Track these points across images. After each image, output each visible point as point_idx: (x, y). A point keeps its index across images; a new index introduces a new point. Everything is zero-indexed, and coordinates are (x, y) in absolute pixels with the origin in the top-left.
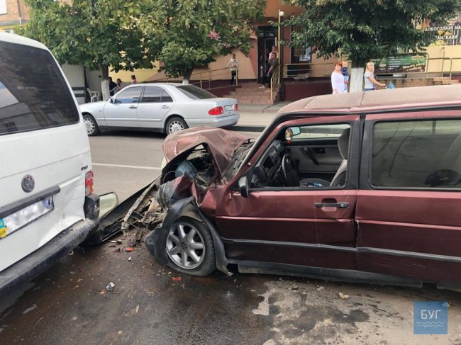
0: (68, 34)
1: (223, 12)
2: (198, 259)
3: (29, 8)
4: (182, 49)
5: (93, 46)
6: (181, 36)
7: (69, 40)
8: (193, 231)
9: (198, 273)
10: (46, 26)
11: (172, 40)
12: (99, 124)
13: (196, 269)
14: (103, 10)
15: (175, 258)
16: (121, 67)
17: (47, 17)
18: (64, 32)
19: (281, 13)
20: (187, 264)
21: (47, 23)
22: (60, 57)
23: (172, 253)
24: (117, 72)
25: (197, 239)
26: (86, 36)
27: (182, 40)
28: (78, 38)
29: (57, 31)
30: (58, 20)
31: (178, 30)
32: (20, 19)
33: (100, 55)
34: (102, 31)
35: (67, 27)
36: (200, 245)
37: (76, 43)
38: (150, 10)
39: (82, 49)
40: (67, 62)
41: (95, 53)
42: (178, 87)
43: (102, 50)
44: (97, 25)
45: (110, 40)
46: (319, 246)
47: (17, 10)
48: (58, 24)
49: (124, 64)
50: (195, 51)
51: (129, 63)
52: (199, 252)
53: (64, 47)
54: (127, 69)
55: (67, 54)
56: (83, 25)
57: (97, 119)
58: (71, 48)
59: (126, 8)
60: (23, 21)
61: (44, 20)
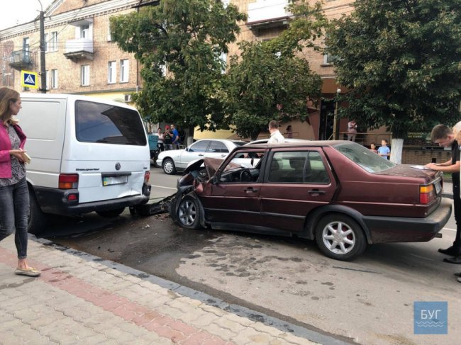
0: (167, 100)
1: (283, 89)
2: (193, 220)
3: (144, 81)
4: (248, 116)
5: (183, 110)
6: (249, 106)
7: (168, 105)
8: (192, 205)
9: (192, 227)
10: (153, 94)
11: (241, 108)
12: (176, 166)
13: (191, 225)
14: (194, 84)
15: (183, 219)
16: (206, 128)
17: (155, 88)
18: (164, 99)
19: (339, 90)
20: (188, 223)
21: (154, 92)
22: (159, 116)
23: (182, 217)
24: (202, 131)
25: (193, 209)
26: (180, 102)
27: (250, 109)
28: (174, 103)
29: (160, 98)
30: (162, 90)
31: (247, 101)
32: (137, 87)
33: (188, 117)
34: (192, 100)
35: (167, 95)
36: (194, 212)
37: (172, 107)
38: (228, 85)
39: (176, 112)
40: (164, 121)
41: (185, 115)
42: (234, 143)
43: (190, 114)
44: (188, 94)
45: (197, 106)
46: (245, 211)
47: (136, 80)
48: (161, 93)
49: (208, 125)
50: (258, 118)
51: (212, 125)
52: (194, 216)
53: (163, 110)
54: (210, 129)
55: (165, 115)
56: (179, 94)
57: (175, 162)
58: (168, 111)
59: (211, 83)
60: (139, 89)
61: (152, 90)
